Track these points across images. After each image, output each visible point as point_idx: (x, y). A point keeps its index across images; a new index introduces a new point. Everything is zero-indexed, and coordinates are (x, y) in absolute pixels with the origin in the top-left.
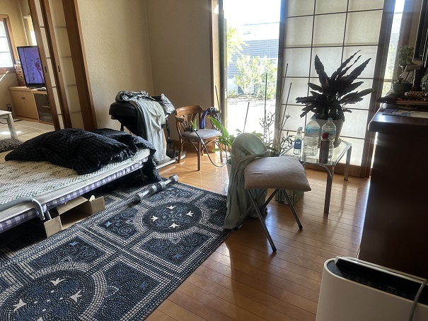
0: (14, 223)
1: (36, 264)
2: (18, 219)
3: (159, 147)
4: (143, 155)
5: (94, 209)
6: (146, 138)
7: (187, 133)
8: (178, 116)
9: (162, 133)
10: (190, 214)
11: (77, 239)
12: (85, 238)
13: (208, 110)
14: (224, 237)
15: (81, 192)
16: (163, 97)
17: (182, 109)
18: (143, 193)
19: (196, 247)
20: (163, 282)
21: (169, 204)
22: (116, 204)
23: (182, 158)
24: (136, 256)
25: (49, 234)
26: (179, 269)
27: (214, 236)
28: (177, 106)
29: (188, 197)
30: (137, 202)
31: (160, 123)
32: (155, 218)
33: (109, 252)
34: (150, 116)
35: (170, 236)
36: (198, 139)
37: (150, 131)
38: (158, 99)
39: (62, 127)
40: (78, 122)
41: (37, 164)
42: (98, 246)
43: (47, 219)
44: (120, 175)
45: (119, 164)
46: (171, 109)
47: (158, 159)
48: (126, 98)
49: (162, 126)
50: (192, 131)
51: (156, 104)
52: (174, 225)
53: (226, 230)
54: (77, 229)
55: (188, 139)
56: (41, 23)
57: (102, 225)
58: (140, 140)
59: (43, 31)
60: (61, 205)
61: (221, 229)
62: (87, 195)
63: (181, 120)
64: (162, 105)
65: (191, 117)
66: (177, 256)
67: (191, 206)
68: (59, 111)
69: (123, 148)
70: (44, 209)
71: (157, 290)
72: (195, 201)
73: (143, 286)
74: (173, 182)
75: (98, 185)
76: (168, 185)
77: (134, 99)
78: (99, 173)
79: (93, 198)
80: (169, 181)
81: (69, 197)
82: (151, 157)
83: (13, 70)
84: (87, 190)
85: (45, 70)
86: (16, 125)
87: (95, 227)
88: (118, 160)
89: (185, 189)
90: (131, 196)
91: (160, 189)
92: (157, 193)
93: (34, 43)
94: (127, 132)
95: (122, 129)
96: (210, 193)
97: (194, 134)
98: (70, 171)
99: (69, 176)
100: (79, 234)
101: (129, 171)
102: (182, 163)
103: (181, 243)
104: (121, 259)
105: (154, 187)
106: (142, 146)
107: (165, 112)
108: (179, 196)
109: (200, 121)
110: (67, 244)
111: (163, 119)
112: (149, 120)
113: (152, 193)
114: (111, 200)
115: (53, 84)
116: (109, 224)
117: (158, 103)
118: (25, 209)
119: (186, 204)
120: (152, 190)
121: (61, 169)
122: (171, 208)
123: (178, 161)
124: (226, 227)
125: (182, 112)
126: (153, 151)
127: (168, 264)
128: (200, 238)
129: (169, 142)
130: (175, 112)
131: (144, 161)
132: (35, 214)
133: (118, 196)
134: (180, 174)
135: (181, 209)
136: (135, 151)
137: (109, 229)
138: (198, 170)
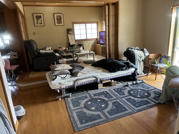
0: (91, 82)
1: (95, 95)
2: (92, 81)
3: (140, 68)
4: (132, 70)
5: (113, 84)
6: (135, 64)
7: (153, 64)
8: (150, 57)
9: (142, 63)
10: (146, 94)
11: (106, 92)
12: (108, 92)
13: (165, 56)
14: (158, 104)
15: (110, 78)
16: (145, 49)
17: (152, 55)
18: (130, 83)
19: (145, 105)
20: (130, 111)
21: (139, 89)
22: (120, 85)
23: (149, 74)
24: (123, 101)
25: (99, 88)
26: (136, 109)
27: (153, 103)
28: (150, 53)
29: (147, 88)
30: (127, 86)
31: (141, 59)
32: (132, 92)
33: (115, 98)
34: (138, 57)
35: (136, 99)
36: (157, 67)
37: (137, 62)
38: (143, 50)
39: (108, 58)
40: (113, 56)
41: (99, 68)
42: (112, 95)
43: (99, 84)
44: (123, 75)
45: (123, 71)
46: (147, 54)
47: (138, 73)
48: (130, 49)
49: (142, 61)
50: (155, 64)
51: (141, 52)
52: (138, 96)
53: (159, 103)
54: (107, 89)
55: (153, 67)
56: (107, 25)
57: (114, 90)
58: (132, 64)
59: (107, 27)
60: (104, 80)
61: (157, 102)
62: (111, 79)
63: (151, 59)
64: (144, 53)
65: (156, 58)
66: (137, 105)
67: (147, 92)
68: (108, 53)
69: (125, 66)
70: (99, 80)
71: (127, 112)
72: (150, 90)
73: (123, 109)
74: (143, 82)
75: (115, 77)
76: (140, 83)
77: (133, 50)
78: (116, 73)
79: (113, 81)
80: (141, 81)
81: (106, 78)
82: (135, 71)
83: (97, 39)
84: (112, 78)
85: (106, 39)
86: (95, 56)
87: (112, 90)
88: (123, 70)
89: (147, 85)
90: (125, 83)
91: (137, 84)
92: (135, 84)
93: (104, 30)
94: (128, 61)
95: (127, 60)
96: (157, 89)
97: (156, 65)
98: (108, 71)
99: (107, 72)
100: (107, 90)
101: (126, 74)
102: (149, 76)
103: (140, 102)
104: (118, 100)
105: (134, 82)
106: (132, 67)
107: (145, 55)
108: (144, 87)
109: (161, 59)
110: (103, 92)
111: (143, 58)
112: (137, 57)
113: (133, 84)
114: (118, 83)
115: (108, 44)
116: (116, 90)
117: (142, 52)
118: (94, 79)
119: (146, 91)
120: (133, 83)
121: (105, 70)
122: (139, 90)
123: (147, 75)
124: (159, 101)
125: (152, 56)
126: (136, 69)
127: (133, 106)
128: (147, 102)
129: (144, 67)
130: (149, 56)
131: (132, 72)
132: (96, 81)
133: (121, 83)
134: (146, 80)
135: (143, 92)
136: (129, 68)
137: (116, 91)
138: (156, 80)
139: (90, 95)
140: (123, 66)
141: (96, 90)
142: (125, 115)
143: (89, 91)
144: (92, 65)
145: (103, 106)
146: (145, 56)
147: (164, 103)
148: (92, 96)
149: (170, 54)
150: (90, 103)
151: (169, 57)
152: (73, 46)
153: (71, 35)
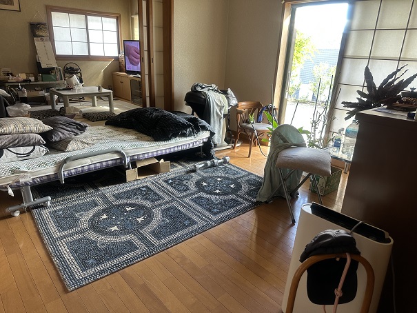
0: (107, 165)
1: (118, 197)
2: (110, 163)
3: (219, 132)
4: (204, 136)
5: (162, 169)
6: (209, 123)
7: (244, 124)
8: (238, 109)
9: (223, 121)
10: (232, 186)
11: (146, 187)
12: (153, 187)
13: (267, 107)
14: (256, 205)
15: (155, 154)
16: (230, 91)
17: (243, 103)
18: (200, 165)
19: (230, 208)
21: (218, 177)
22: (179, 169)
23: (237, 145)
24: (186, 204)
25: (128, 180)
26: (215, 218)
27: (247, 204)
28: (240, 100)
29: (234, 174)
30: (194, 171)
31: (223, 113)
32: (204, 184)
33: (167, 198)
34: (216, 107)
35: (213, 197)
36: (252, 130)
37: (214, 118)
38: (225, 92)
39: (148, 105)
40: (160, 103)
41: (127, 130)
42: (161, 194)
43: (128, 168)
44: (185, 148)
45: (185, 139)
46: (234, 102)
47: (216, 142)
48: (199, 89)
49: (225, 115)
50: (249, 123)
51: (222, 97)
52: (218, 191)
53: (257, 201)
54: (148, 180)
55: (244, 129)
56: (145, 23)
57: (166, 181)
58: (204, 123)
59: (145, 29)
60: (140, 160)
61: (255, 200)
62: (159, 158)
63: (241, 112)
64: (228, 98)
65: (251, 111)
66: (215, 210)
67: (235, 181)
68: (148, 94)
69: (189, 126)
70: (128, 160)
72: (239, 178)
73: (186, 223)
74: (225, 162)
75: (168, 151)
76: (221, 164)
77: (205, 90)
78: (169, 142)
79: (162, 161)
80: (222, 160)
81: (146, 156)
82: (210, 139)
83: (117, 59)
84: (159, 153)
85: (142, 60)
87: (161, 182)
88: (184, 135)
89: (233, 168)
90: (190, 166)
91: (213, 165)
92: (210, 167)
93: (137, 37)
94: (195, 116)
95: (193, 114)
96: (252, 174)
97: (250, 126)
98: (150, 138)
99: (148, 141)
100: (148, 184)
101: (191, 145)
102: (236, 150)
103: (220, 203)
104: (174, 204)
105: (209, 162)
106: (204, 128)
107: (229, 103)
108: (227, 173)
109: (259, 114)
110: (139, 189)
111: (226, 109)
112: (214, 108)
113: (206, 167)
114: (174, 166)
115: (147, 72)
116: (171, 181)
117: (224, 96)
118: (116, 156)
119: (232, 179)
120: (206, 164)
121: (143, 135)
122: (219, 179)
123: (234, 148)
124: (258, 199)
125: (243, 106)
126: (212, 134)
127: (208, 214)
128: (236, 203)
129: (228, 130)
130: (237, 106)
131: (205, 140)
132: (121, 162)
133: (181, 165)
134: (232, 157)
135: (227, 182)
136: (198, 131)
137: (171, 184)
138: (249, 156)
139: (104, 197)
140: (185, 127)
141: (121, 186)
142: (191, 235)
143: (101, 189)
144: (106, 124)
145: (139, 220)
146: (229, 105)
147: (266, 202)
148: (111, 199)
149: (276, 104)
150: (105, 216)
151: (275, 109)
152: (49, 71)
153: (42, 40)
